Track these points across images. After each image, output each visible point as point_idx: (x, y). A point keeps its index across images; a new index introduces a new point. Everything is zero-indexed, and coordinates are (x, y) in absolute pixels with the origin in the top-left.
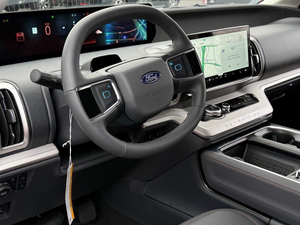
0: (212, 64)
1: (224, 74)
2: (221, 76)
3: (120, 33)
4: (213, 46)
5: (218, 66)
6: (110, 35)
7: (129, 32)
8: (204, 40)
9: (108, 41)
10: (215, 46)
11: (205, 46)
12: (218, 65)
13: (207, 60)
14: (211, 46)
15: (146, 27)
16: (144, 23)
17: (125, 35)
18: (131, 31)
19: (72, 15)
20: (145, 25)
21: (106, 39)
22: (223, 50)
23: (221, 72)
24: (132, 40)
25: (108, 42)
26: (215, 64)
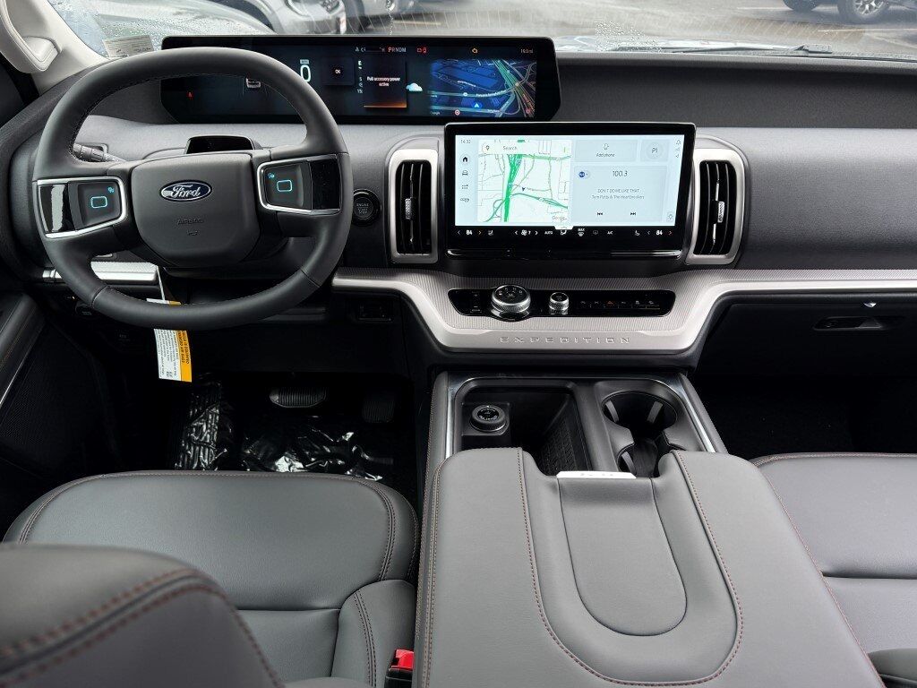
0: (538, 199)
1: (576, 228)
2: (564, 231)
3: (465, 94)
4: (549, 159)
5: (559, 209)
6: (440, 97)
7: (490, 95)
8: (520, 141)
9: (435, 107)
10: (555, 159)
11: (520, 156)
12: (558, 205)
13: (523, 189)
14: (540, 158)
15: (534, 89)
16: (529, 80)
17: (478, 100)
18: (495, 94)
19: (357, 50)
20: (531, 85)
21: (431, 104)
22: (582, 173)
23: (565, 221)
24: (494, 114)
25: (436, 111)
26: (550, 202)
